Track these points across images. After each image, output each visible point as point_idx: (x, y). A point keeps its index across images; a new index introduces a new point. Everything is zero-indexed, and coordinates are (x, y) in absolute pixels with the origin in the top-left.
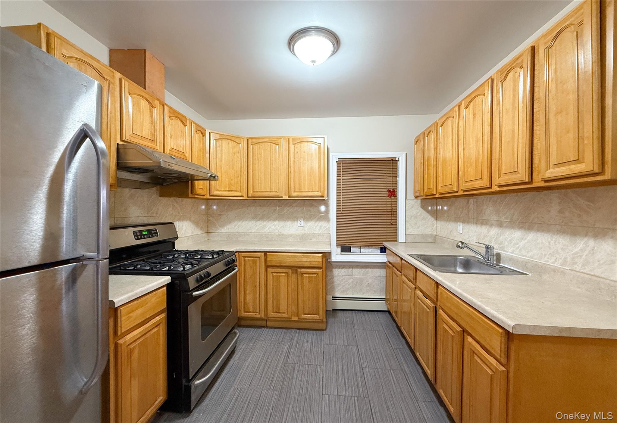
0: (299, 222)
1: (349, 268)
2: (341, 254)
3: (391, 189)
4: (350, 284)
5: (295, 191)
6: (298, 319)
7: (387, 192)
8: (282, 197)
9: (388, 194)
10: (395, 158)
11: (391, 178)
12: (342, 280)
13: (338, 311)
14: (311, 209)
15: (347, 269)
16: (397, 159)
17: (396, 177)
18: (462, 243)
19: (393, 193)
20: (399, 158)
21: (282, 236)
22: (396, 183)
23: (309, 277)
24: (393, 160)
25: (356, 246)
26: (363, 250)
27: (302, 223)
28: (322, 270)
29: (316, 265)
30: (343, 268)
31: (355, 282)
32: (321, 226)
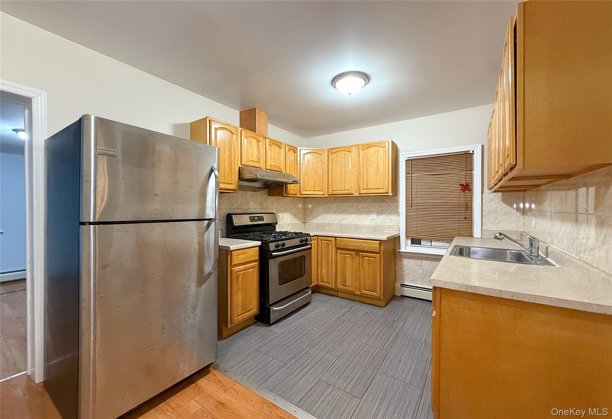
0: (372, 215)
1: (418, 259)
2: (411, 246)
3: (464, 183)
4: (419, 275)
5: (363, 189)
6: (361, 293)
7: (460, 187)
8: (354, 194)
9: (460, 188)
10: (469, 151)
11: (464, 172)
12: (411, 270)
13: (406, 298)
14: (382, 204)
15: (416, 260)
16: (471, 152)
17: (472, 170)
18: (500, 234)
19: (467, 187)
20: (473, 151)
21: (357, 227)
22: (471, 176)
23: (368, 260)
24: (466, 154)
25: (426, 239)
26: (434, 243)
27: (375, 216)
28: (379, 255)
29: (374, 250)
30: (412, 259)
31: (425, 273)
32: (391, 220)
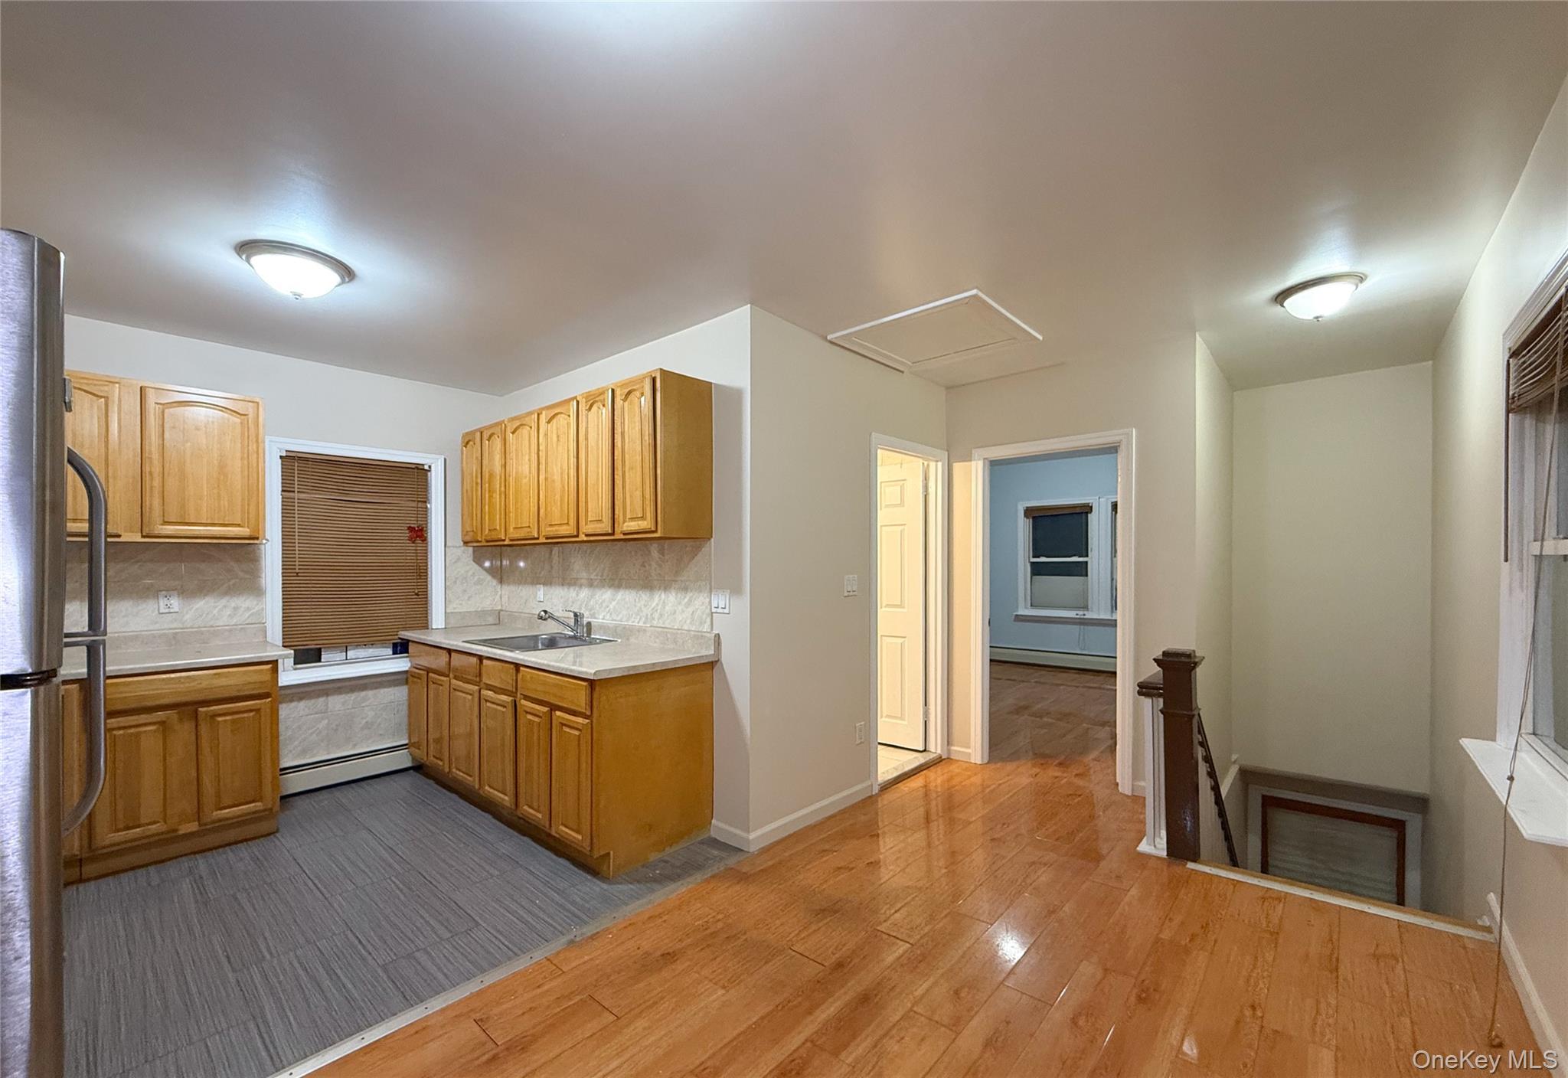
0: (163, 602)
1: (319, 696)
2: (295, 669)
3: (415, 526)
4: (320, 732)
5: (165, 523)
6: (200, 825)
7: (407, 531)
8: (119, 536)
9: (408, 535)
10: (423, 465)
11: (414, 504)
12: (299, 727)
13: (291, 799)
14: (203, 566)
15: (313, 701)
16: (426, 467)
17: (425, 502)
18: (545, 612)
19: (419, 534)
20: (430, 467)
22: (425, 513)
23: (233, 721)
24: (418, 468)
25: (333, 647)
26: (351, 654)
27: (175, 603)
28: (270, 699)
29: (253, 689)
30: (301, 699)
31: (334, 726)
32: (236, 609)
